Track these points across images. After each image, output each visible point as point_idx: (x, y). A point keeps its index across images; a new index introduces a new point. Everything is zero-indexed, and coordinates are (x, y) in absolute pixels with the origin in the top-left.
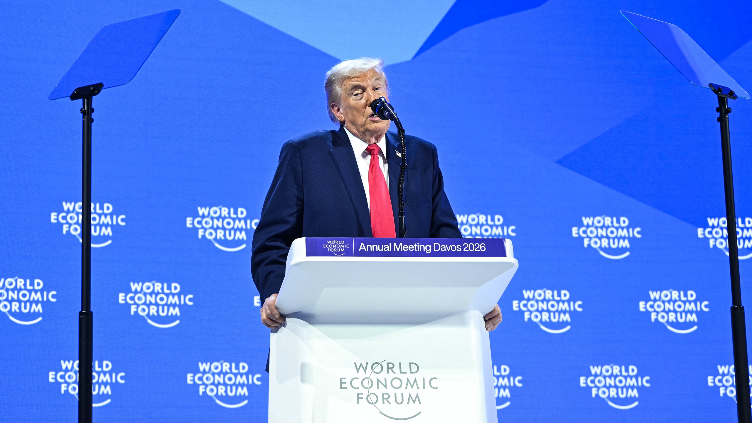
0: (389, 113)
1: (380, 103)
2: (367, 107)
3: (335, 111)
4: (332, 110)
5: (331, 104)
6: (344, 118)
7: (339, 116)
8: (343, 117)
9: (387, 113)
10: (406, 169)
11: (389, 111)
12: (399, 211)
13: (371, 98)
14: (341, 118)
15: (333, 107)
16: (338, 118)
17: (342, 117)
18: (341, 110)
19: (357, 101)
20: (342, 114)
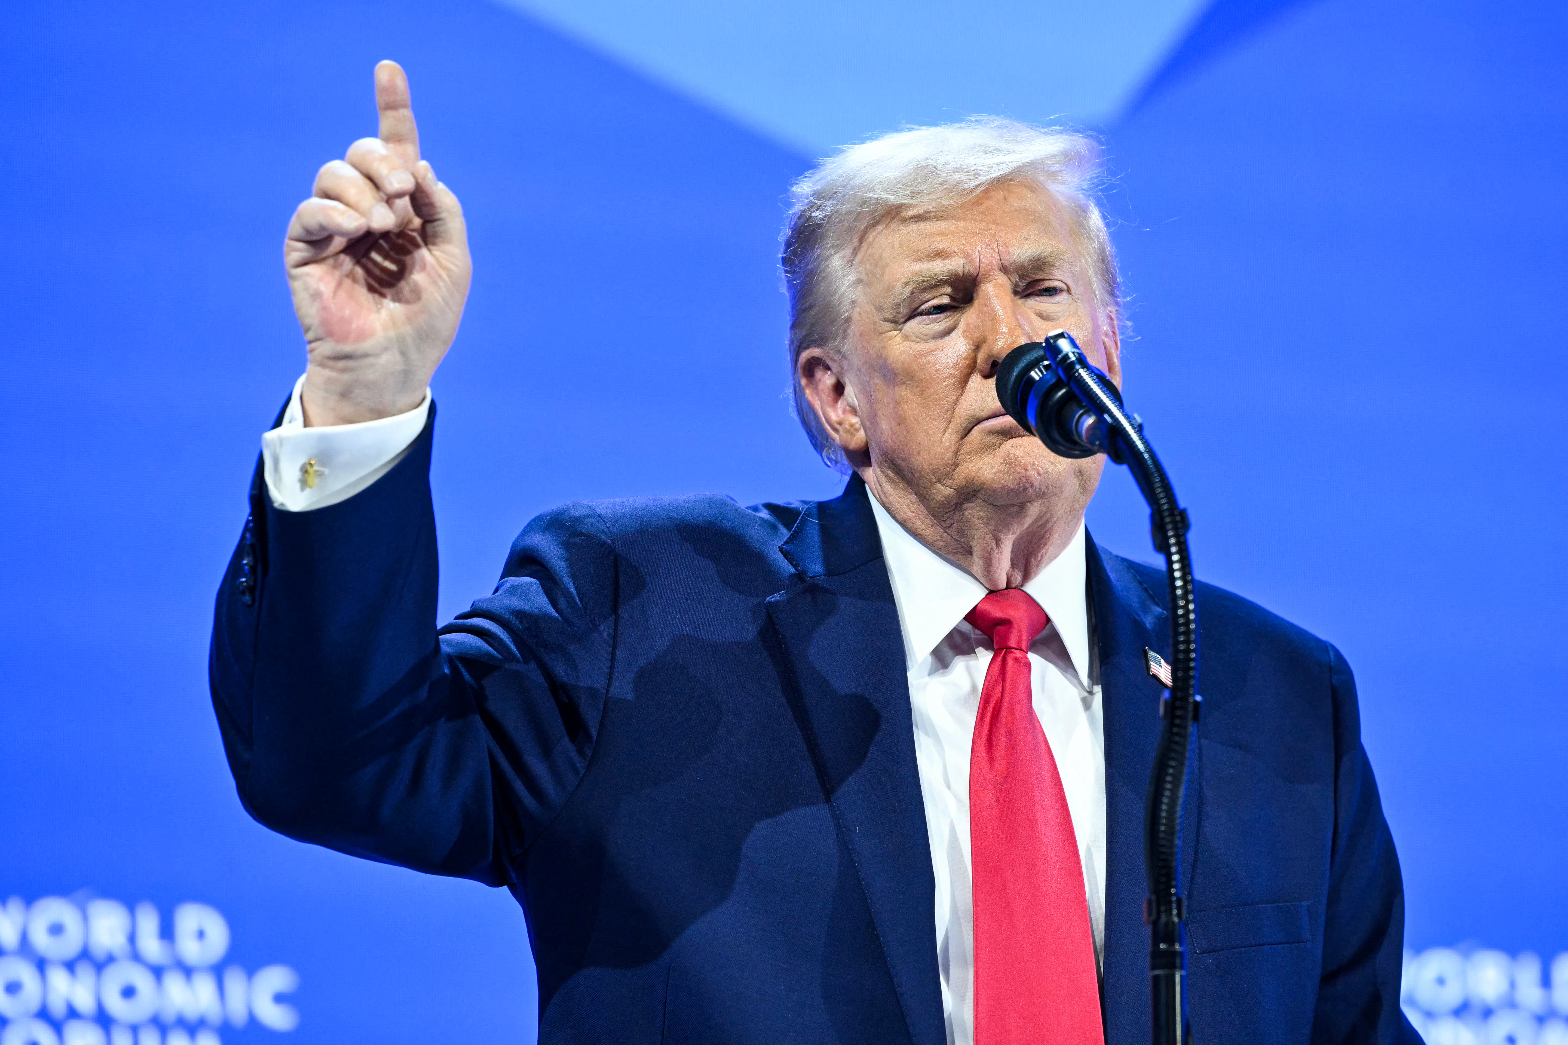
0: (1100, 420)
1: (1046, 367)
2: (976, 380)
3: (824, 397)
4: (808, 392)
5: (805, 355)
6: (862, 434)
7: (840, 424)
8: (857, 430)
9: (1090, 421)
10: (1196, 718)
11: (1100, 409)
12: (1156, 944)
13: (995, 331)
14: (848, 431)
15: (811, 368)
16: (836, 430)
17: (852, 425)
18: (849, 390)
19: (926, 341)
20: (854, 411)
